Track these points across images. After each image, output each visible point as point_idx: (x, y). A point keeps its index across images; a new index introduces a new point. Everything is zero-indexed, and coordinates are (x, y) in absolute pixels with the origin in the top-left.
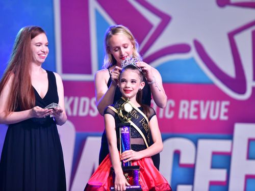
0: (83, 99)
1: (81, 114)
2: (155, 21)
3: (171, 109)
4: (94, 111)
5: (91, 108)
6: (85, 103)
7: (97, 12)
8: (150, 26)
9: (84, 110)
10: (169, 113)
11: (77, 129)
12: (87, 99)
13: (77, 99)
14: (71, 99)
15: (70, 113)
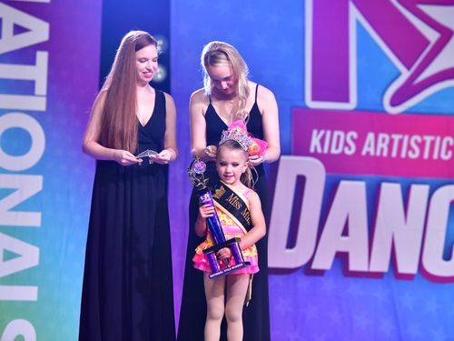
0: (336, 133)
1: (334, 151)
2: (432, 36)
3: (449, 148)
4: (350, 148)
5: (346, 144)
6: (339, 137)
7: (358, 24)
8: (427, 42)
9: (337, 147)
10: (446, 153)
11: (328, 169)
12: (342, 134)
13: (329, 133)
14: (322, 132)
15: (319, 150)
